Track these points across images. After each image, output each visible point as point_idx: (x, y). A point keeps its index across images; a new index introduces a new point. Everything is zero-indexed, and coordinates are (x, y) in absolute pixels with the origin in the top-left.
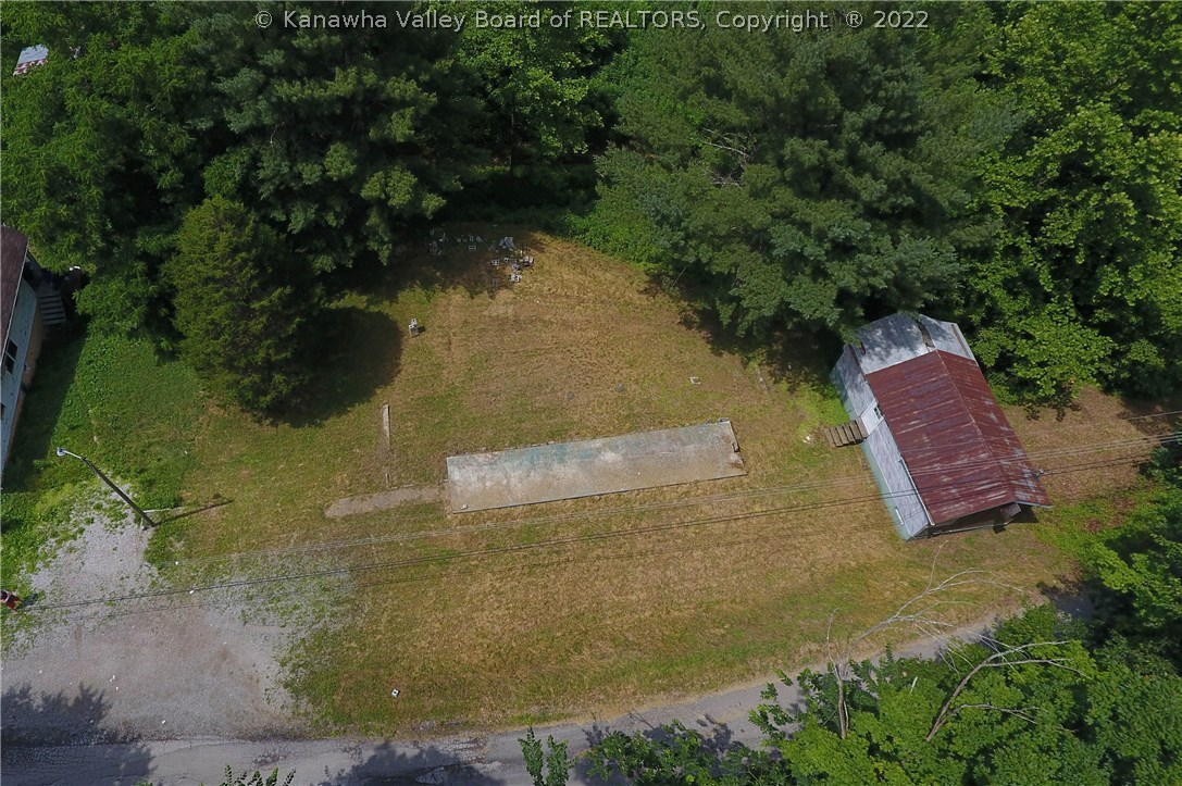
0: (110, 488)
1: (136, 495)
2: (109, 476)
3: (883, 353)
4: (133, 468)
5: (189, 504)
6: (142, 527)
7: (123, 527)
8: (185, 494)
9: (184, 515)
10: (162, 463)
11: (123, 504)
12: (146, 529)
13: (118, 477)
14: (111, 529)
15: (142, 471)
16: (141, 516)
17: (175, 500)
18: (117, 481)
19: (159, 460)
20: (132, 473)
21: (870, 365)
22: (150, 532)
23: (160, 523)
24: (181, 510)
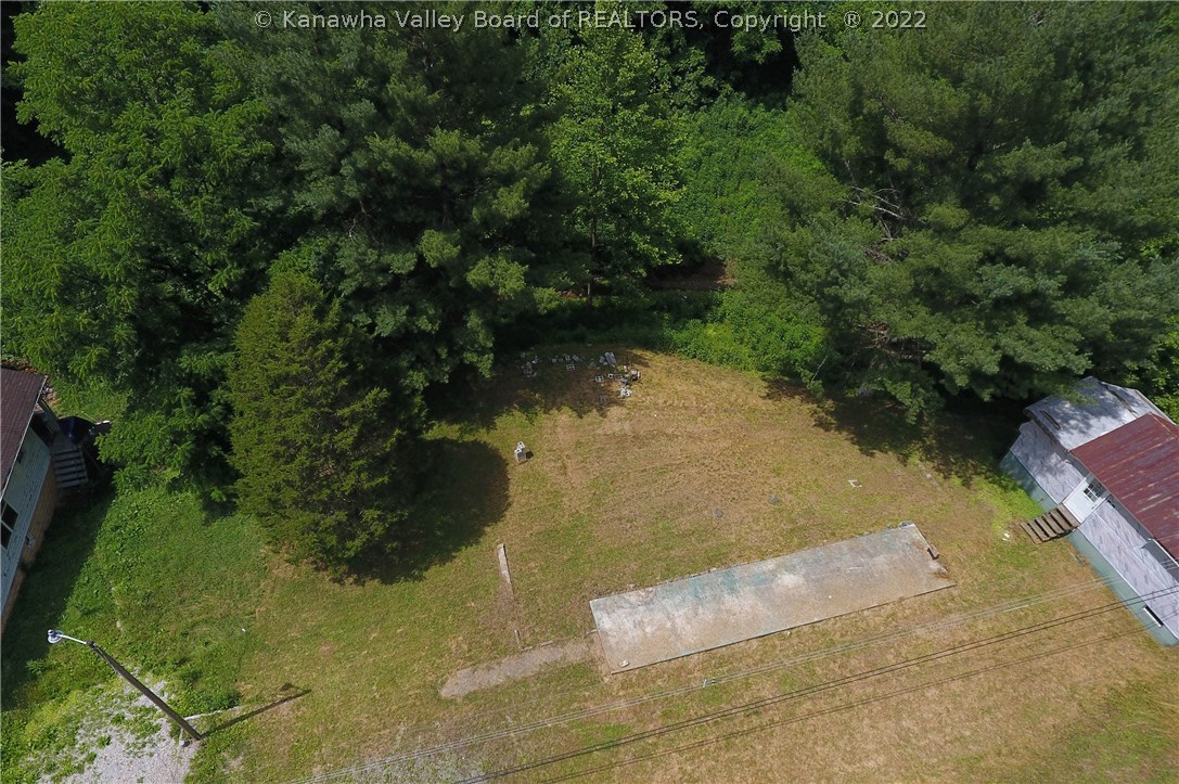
0: (136, 690)
1: (173, 697)
2: (135, 673)
3: (1081, 425)
4: (170, 659)
5: (249, 701)
6: (182, 743)
7: (154, 745)
8: (243, 687)
9: (242, 718)
10: (210, 648)
11: (155, 711)
12: (187, 744)
13: (149, 674)
14: (135, 751)
15: (183, 661)
16: (180, 726)
17: (229, 697)
18: (147, 680)
19: (207, 644)
20: (169, 665)
21: (1070, 440)
22: (194, 748)
23: (208, 734)
24: (238, 711)
